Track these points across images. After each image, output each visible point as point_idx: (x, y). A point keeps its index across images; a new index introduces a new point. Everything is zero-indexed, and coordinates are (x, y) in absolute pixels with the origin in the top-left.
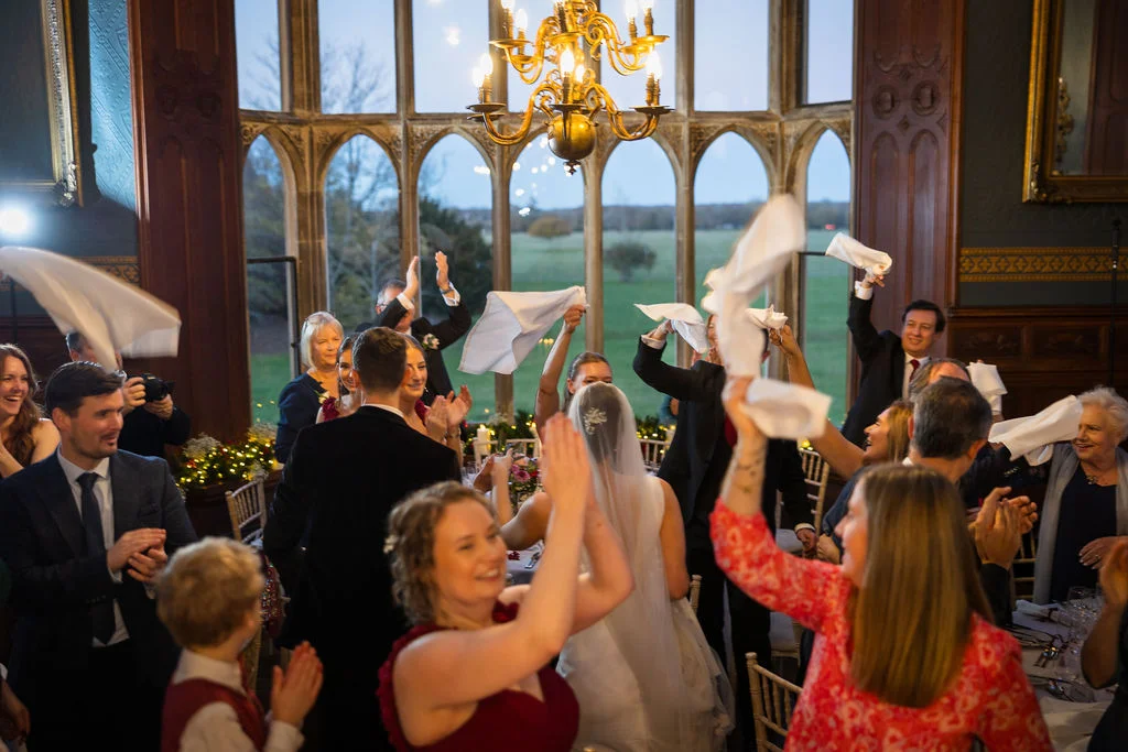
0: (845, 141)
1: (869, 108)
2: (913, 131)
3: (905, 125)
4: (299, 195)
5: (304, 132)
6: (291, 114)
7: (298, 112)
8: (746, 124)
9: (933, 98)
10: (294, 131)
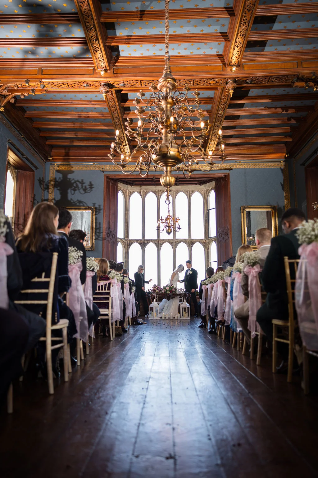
0: (216, 242)
1: (219, 236)
2: (225, 239)
3: (223, 239)
4: (125, 252)
5: (127, 242)
6: (125, 239)
7: (126, 238)
8: (200, 241)
9: (227, 234)
10: (125, 241)
